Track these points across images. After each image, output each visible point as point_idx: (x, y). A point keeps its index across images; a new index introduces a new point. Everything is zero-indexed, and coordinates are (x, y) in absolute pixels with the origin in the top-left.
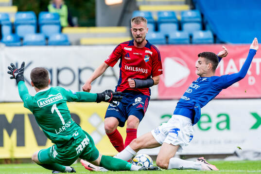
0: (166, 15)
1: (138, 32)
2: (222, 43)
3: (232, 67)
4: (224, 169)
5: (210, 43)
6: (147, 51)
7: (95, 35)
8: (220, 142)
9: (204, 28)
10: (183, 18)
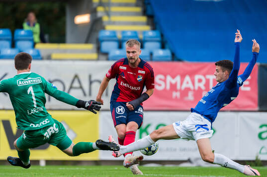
0: (129, 34)
1: (131, 55)
2: (180, 60)
3: (188, 83)
4: (179, 174)
5: (168, 61)
6: (140, 72)
7: (65, 51)
8: (175, 150)
9: (163, 47)
10: (144, 37)
